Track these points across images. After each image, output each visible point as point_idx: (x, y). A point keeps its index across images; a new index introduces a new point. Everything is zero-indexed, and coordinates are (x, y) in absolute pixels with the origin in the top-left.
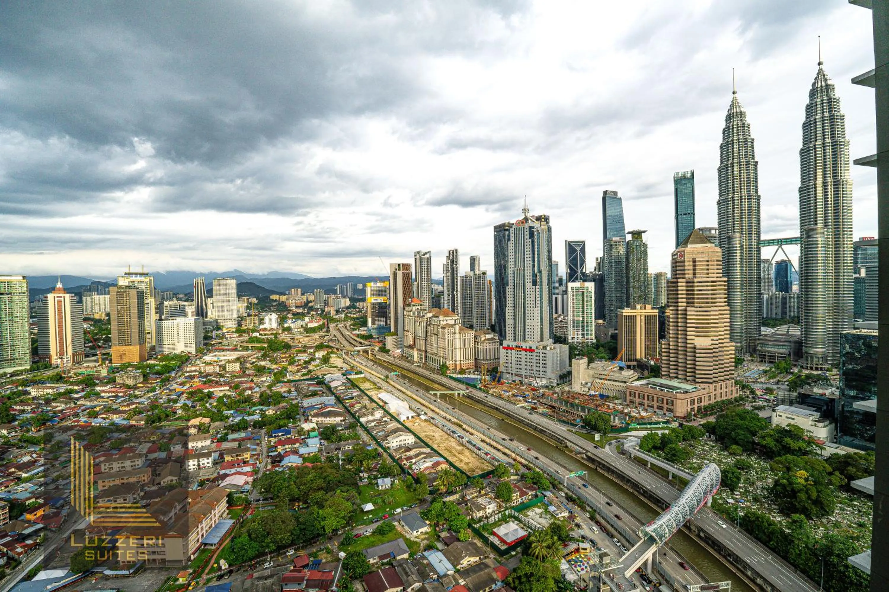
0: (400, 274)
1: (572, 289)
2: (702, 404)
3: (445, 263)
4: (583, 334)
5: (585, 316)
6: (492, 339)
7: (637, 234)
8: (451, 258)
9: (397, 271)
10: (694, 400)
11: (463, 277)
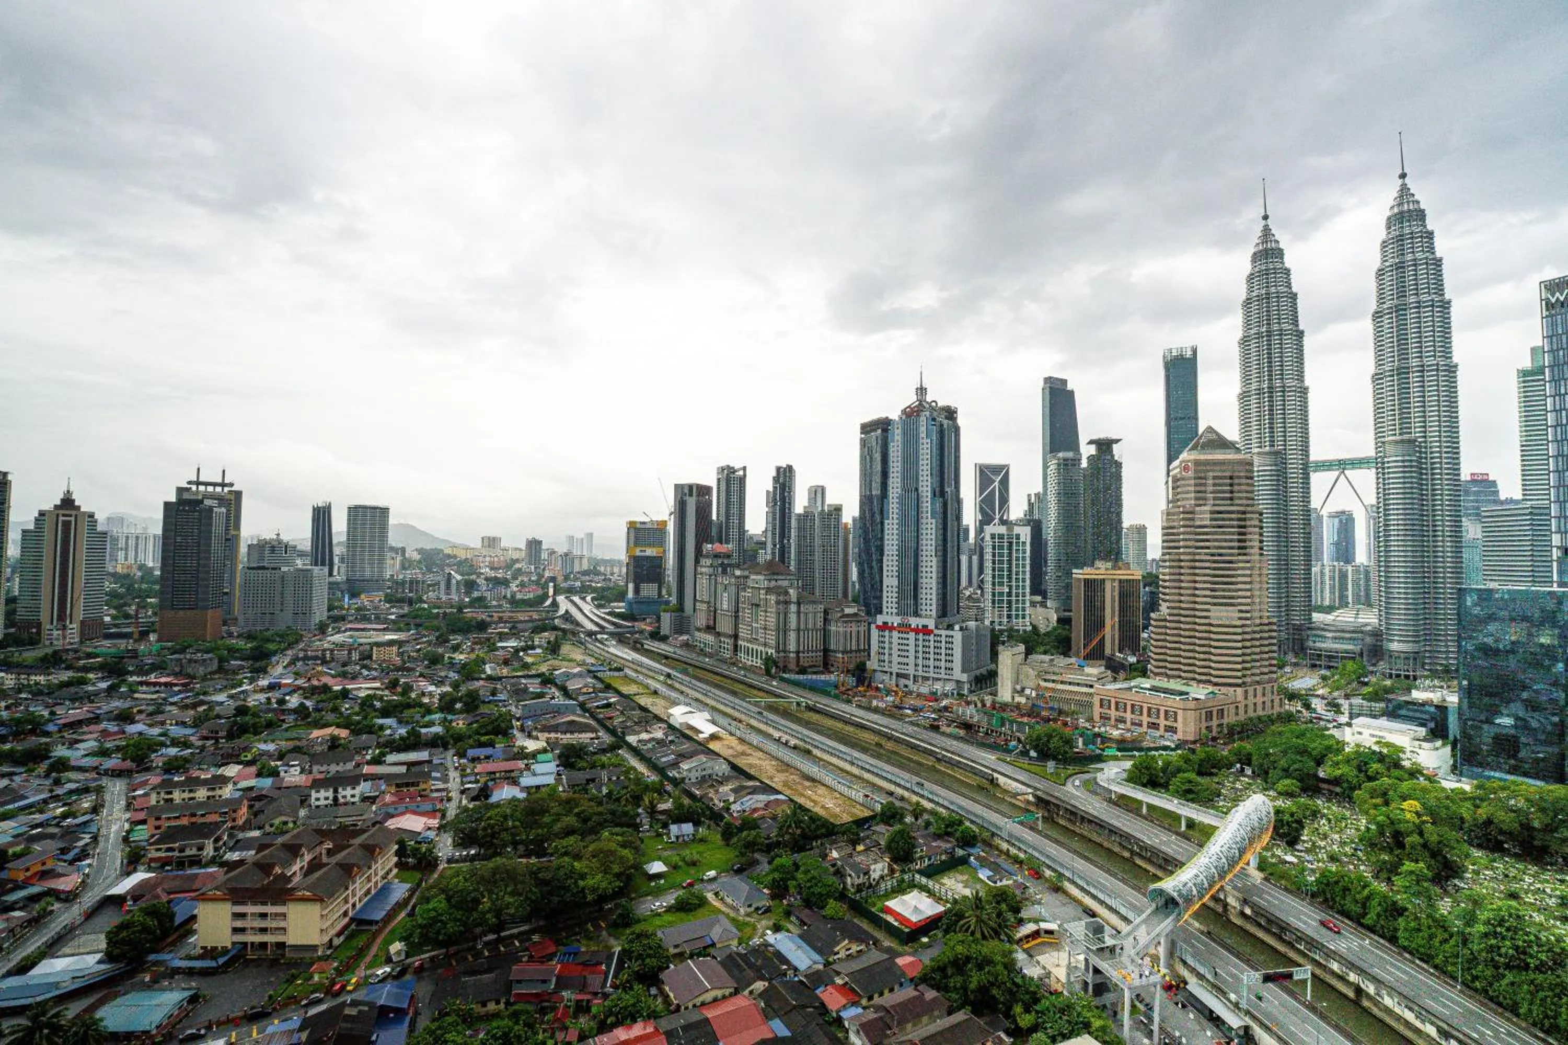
0: (691, 503)
1: (993, 536)
2: (1225, 721)
3: (771, 489)
4: (1009, 616)
5: (1014, 584)
6: (855, 615)
7: (1105, 446)
8: (781, 480)
9: (687, 498)
10: (1211, 712)
11: (799, 515)
